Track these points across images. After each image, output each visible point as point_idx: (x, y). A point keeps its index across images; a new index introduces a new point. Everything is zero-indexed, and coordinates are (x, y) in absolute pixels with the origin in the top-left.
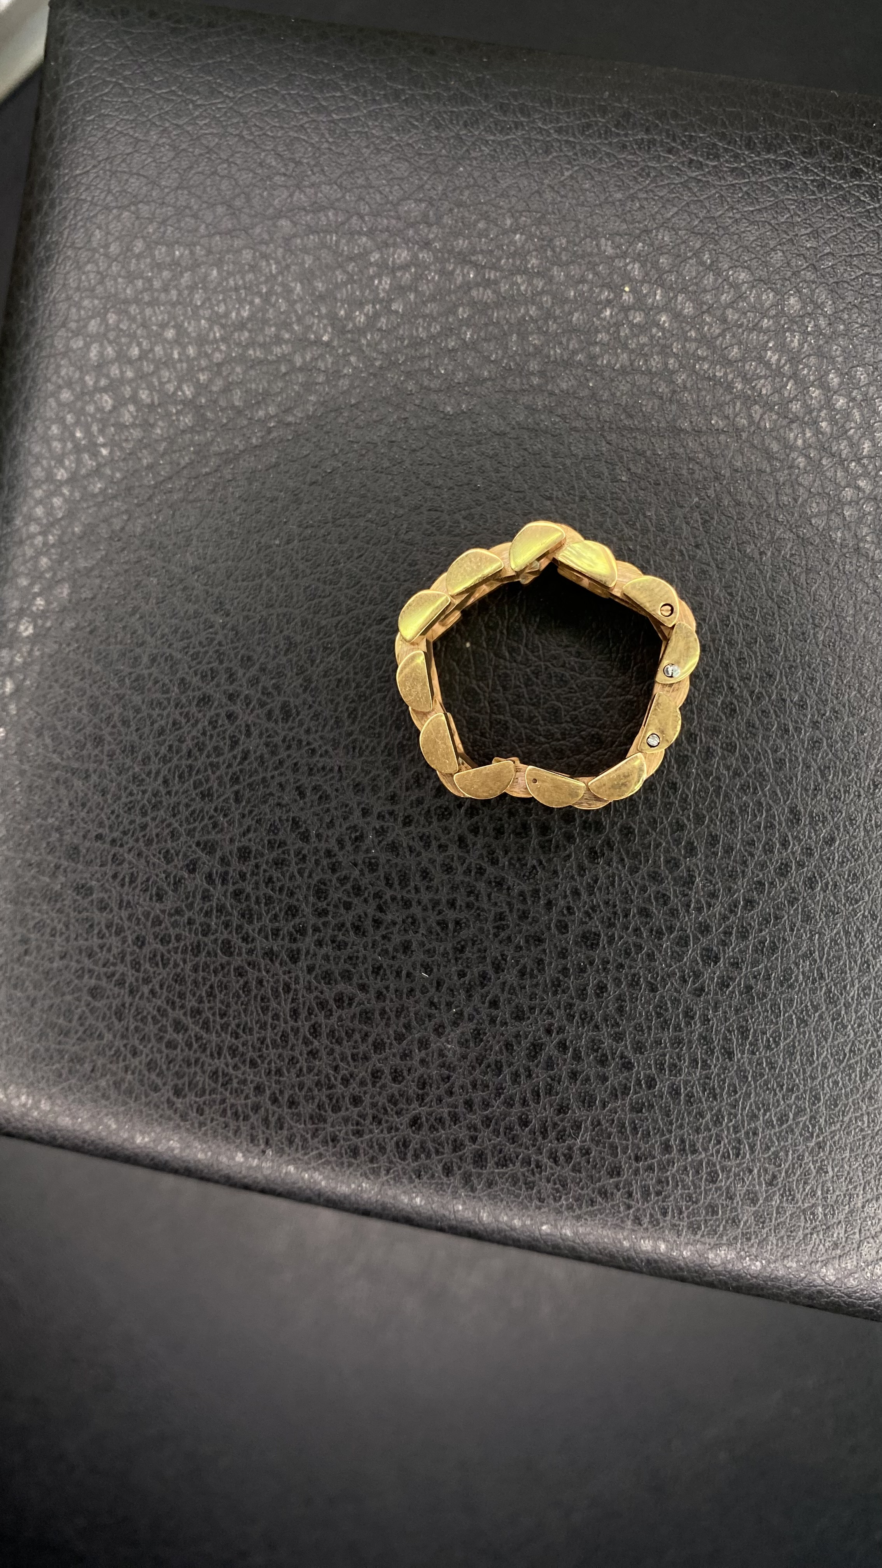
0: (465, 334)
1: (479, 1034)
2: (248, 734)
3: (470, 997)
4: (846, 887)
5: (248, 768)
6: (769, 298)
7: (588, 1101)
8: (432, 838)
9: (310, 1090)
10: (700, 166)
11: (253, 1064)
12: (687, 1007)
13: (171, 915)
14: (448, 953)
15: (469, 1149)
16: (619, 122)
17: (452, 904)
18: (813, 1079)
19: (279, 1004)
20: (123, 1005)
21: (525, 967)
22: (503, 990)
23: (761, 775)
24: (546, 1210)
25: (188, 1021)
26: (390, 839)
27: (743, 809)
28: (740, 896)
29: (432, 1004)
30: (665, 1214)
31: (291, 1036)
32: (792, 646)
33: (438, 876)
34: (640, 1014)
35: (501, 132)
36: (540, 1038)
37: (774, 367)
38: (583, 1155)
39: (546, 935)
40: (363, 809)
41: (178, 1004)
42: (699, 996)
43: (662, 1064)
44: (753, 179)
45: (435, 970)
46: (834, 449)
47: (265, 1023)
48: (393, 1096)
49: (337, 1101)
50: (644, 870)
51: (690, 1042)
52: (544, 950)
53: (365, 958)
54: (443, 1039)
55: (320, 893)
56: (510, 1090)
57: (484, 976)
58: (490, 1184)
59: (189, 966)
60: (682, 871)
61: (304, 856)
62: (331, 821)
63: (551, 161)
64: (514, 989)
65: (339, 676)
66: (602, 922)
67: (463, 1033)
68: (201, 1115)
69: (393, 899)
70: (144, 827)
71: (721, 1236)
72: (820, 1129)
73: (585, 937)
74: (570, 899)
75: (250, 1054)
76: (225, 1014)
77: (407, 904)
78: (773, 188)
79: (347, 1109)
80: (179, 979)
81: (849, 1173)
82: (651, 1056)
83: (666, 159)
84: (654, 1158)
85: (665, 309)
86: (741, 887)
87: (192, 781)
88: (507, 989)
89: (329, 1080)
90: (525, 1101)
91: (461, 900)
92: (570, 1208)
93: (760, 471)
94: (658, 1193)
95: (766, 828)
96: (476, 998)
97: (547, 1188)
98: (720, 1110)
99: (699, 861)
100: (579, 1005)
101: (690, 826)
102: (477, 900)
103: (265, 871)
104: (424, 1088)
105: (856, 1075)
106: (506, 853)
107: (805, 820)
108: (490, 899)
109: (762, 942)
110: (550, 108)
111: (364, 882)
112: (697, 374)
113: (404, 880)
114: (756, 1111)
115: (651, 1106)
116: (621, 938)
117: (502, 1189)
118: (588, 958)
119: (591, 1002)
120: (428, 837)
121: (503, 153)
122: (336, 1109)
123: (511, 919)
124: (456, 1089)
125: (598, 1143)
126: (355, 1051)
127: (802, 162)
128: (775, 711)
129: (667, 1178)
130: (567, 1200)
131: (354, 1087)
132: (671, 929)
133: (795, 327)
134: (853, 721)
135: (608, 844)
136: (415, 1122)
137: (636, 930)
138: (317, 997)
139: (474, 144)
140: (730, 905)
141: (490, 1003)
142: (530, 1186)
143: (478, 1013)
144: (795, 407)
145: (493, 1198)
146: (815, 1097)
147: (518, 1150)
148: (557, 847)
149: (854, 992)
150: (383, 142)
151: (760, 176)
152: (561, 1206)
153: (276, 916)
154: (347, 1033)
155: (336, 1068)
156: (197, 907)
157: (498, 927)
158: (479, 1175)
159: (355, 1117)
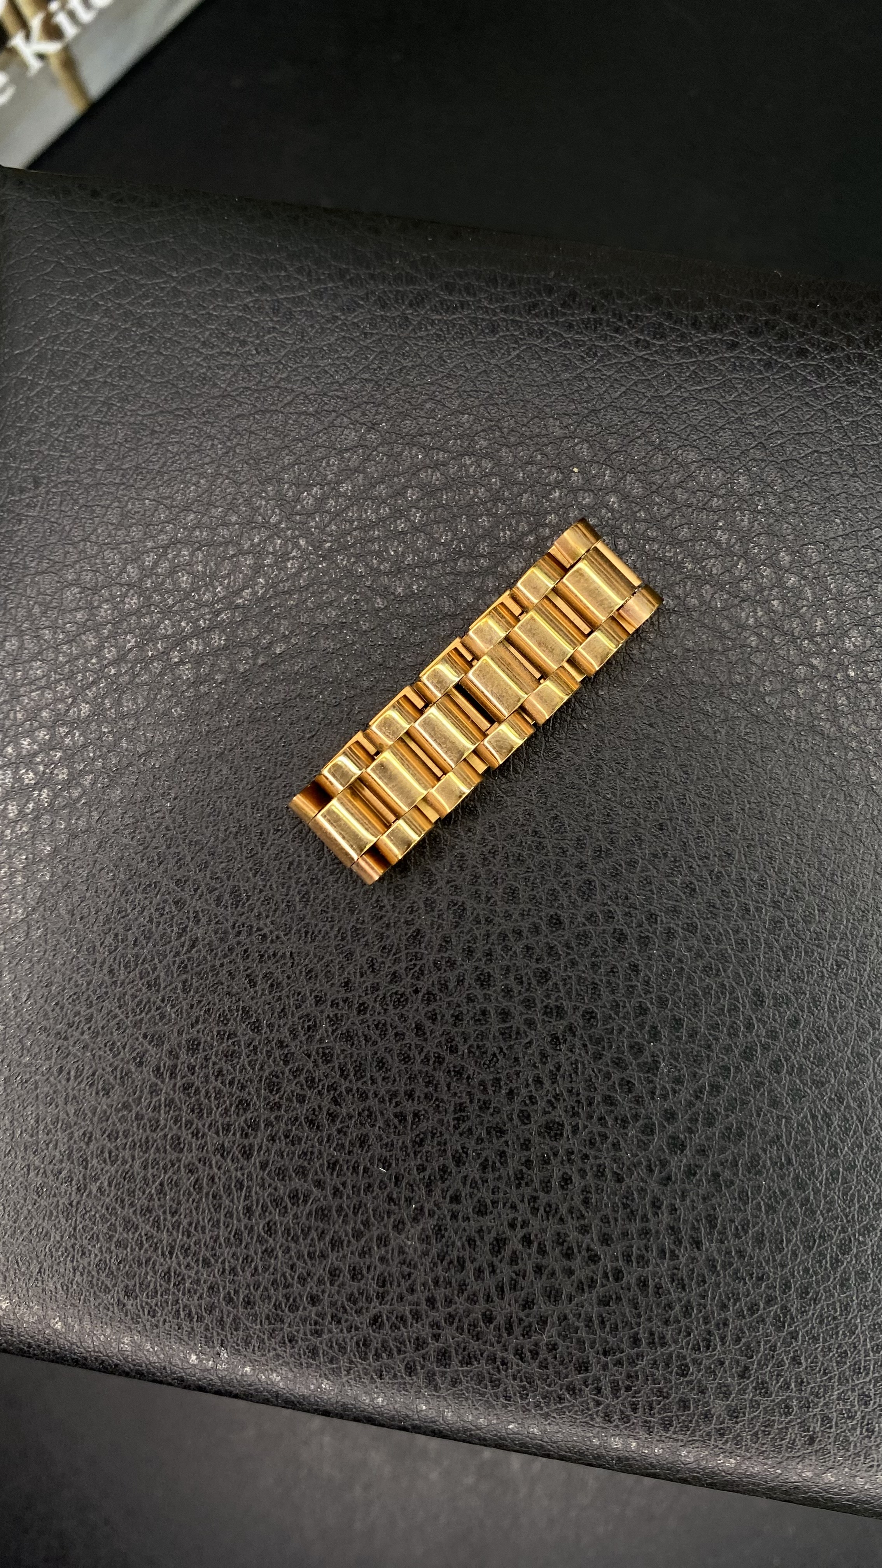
0: (414, 515)
1: (440, 1230)
2: (197, 921)
3: (429, 1192)
4: (812, 1070)
5: (196, 956)
6: (717, 477)
7: (553, 1295)
8: (389, 1026)
9: (266, 1289)
10: (647, 345)
11: (206, 1263)
12: (654, 1197)
13: (118, 1111)
14: (406, 1147)
15: (433, 1346)
16: (565, 302)
17: (410, 1095)
18: (783, 1266)
19: (232, 1201)
20: (71, 1204)
21: (486, 1160)
22: (464, 1184)
23: (723, 957)
24: (513, 1408)
25: (138, 1220)
26: (344, 1029)
27: (707, 992)
28: (705, 1081)
29: (391, 1199)
30: (635, 1410)
31: (245, 1234)
32: (749, 826)
33: (395, 1065)
34: (606, 1205)
35: (447, 311)
36: (504, 1233)
37: (724, 546)
38: (550, 1351)
39: (509, 1125)
40: (316, 997)
41: (127, 1203)
42: (665, 1185)
43: (629, 1256)
44: (700, 358)
45: (394, 1165)
46: (786, 627)
47: (218, 1221)
48: (352, 1294)
49: (294, 1301)
50: (608, 1056)
51: (657, 1232)
52: (506, 1142)
53: (320, 1152)
54: (403, 1236)
55: (273, 1086)
56: (474, 1286)
57: (444, 1169)
58: (455, 1382)
59: (138, 1163)
60: (646, 1057)
61: (255, 1048)
62: (283, 1010)
63: (497, 341)
64: (476, 1183)
65: (290, 859)
66: (566, 1111)
67: (423, 1229)
68: (153, 1317)
69: (349, 1091)
70: (89, 1019)
71: (693, 1433)
72: (792, 1318)
73: (548, 1127)
74: (532, 1088)
75: (204, 1253)
76: (176, 1212)
77: (363, 1096)
78: (721, 367)
79: (305, 1309)
80: (128, 1176)
81: (823, 1364)
82: (618, 1248)
83: (612, 339)
84: (622, 1352)
85: (613, 490)
86: (707, 1073)
87: (137, 971)
88: (469, 1182)
89: (286, 1279)
90: (488, 1296)
91: (420, 1090)
92: (537, 1406)
93: (712, 651)
94: (628, 1389)
95: (729, 1011)
96: (437, 1192)
97: (513, 1386)
98: (689, 1301)
99: (663, 1047)
100: (543, 1198)
101: (654, 1009)
102: (436, 1091)
103: (214, 1064)
104: (384, 1286)
105: (827, 1262)
106: (465, 1041)
107: (770, 1002)
108: (449, 1089)
109: (729, 1129)
110: (496, 288)
111: (317, 1075)
112: (648, 555)
113: (360, 1071)
114: (726, 1301)
115: (619, 1299)
116: (585, 1127)
117: (467, 1388)
118: (551, 1149)
119: (556, 1195)
120: (384, 1025)
121: (449, 333)
122: (294, 1308)
123: (472, 1109)
124: (418, 1287)
125: (565, 1338)
126: (312, 1249)
127: (749, 341)
128: (735, 891)
129: (636, 1372)
130: (534, 1397)
131: (311, 1286)
132: (636, 1117)
133: (745, 506)
134: (815, 901)
135: (571, 1029)
136: (375, 1321)
137: (601, 1119)
138: (270, 1194)
139: (420, 323)
140: (695, 1091)
141: (451, 1198)
142: (495, 1383)
143: (439, 1208)
144: (746, 586)
145: (458, 1396)
146: (785, 1285)
147: (482, 1347)
148: (518, 1033)
149: (823, 1177)
150: (328, 321)
151: (707, 356)
152: (528, 1404)
153: (227, 1111)
154: (302, 1230)
155: (292, 1267)
156: (144, 1103)
157: (458, 1119)
158: (444, 1374)
159: (313, 1316)
